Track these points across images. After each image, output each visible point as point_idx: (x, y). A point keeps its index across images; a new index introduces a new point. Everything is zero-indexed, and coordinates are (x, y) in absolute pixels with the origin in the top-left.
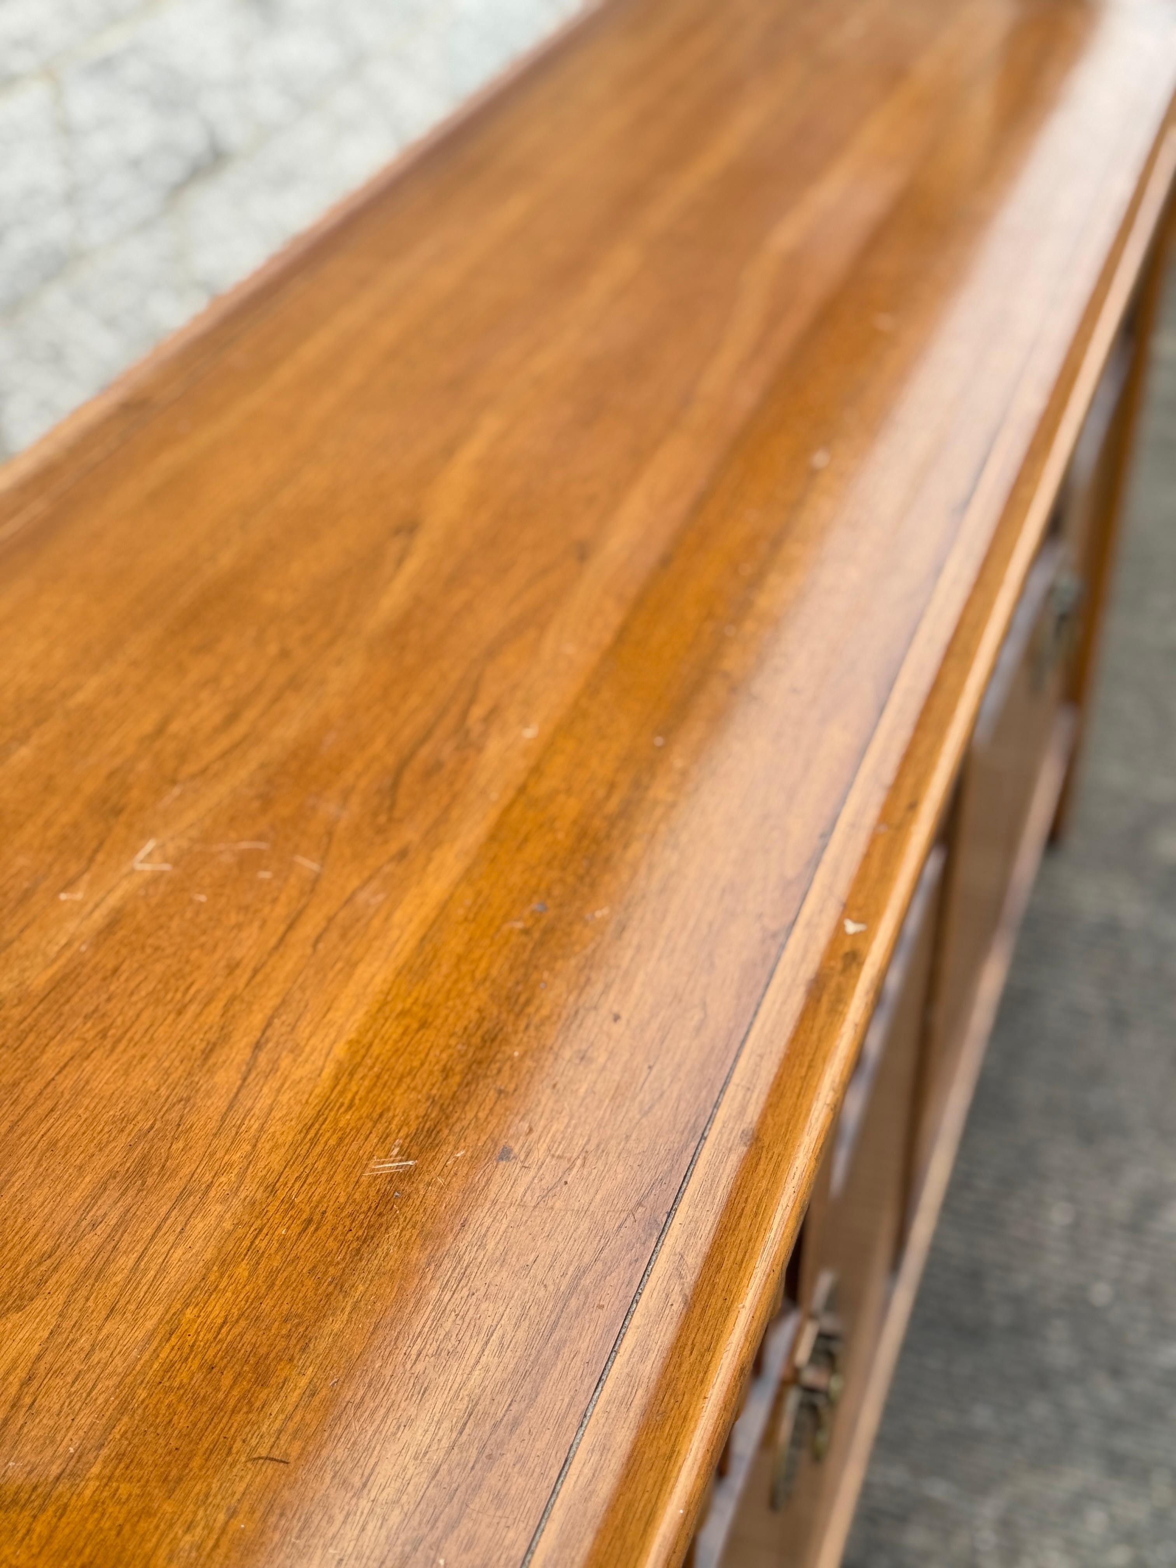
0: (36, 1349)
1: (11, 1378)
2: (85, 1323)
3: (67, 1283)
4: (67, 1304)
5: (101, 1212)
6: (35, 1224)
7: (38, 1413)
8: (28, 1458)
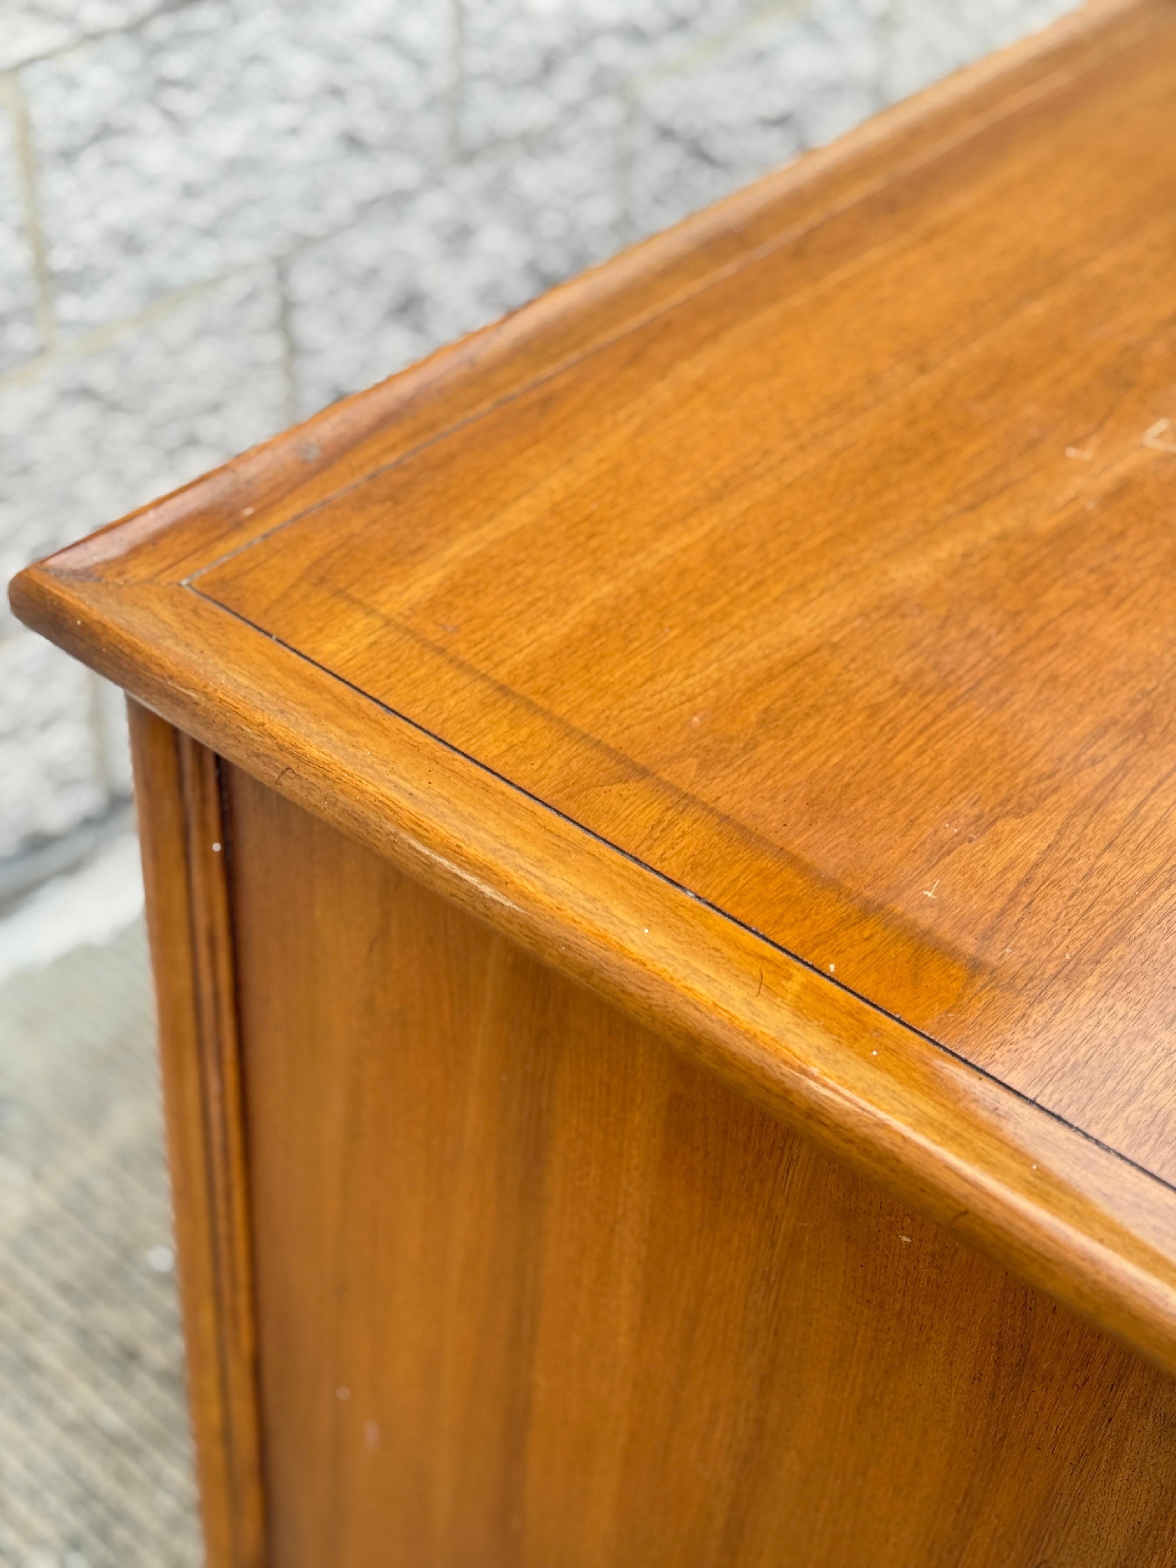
0: (1033, 857)
1: (1009, 875)
2: (1083, 848)
3: (1065, 806)
4: (1066, 825)
5: (1101, 752)
6: (1035, 745)
7: (1035, 914)
8: (1024, 950)
